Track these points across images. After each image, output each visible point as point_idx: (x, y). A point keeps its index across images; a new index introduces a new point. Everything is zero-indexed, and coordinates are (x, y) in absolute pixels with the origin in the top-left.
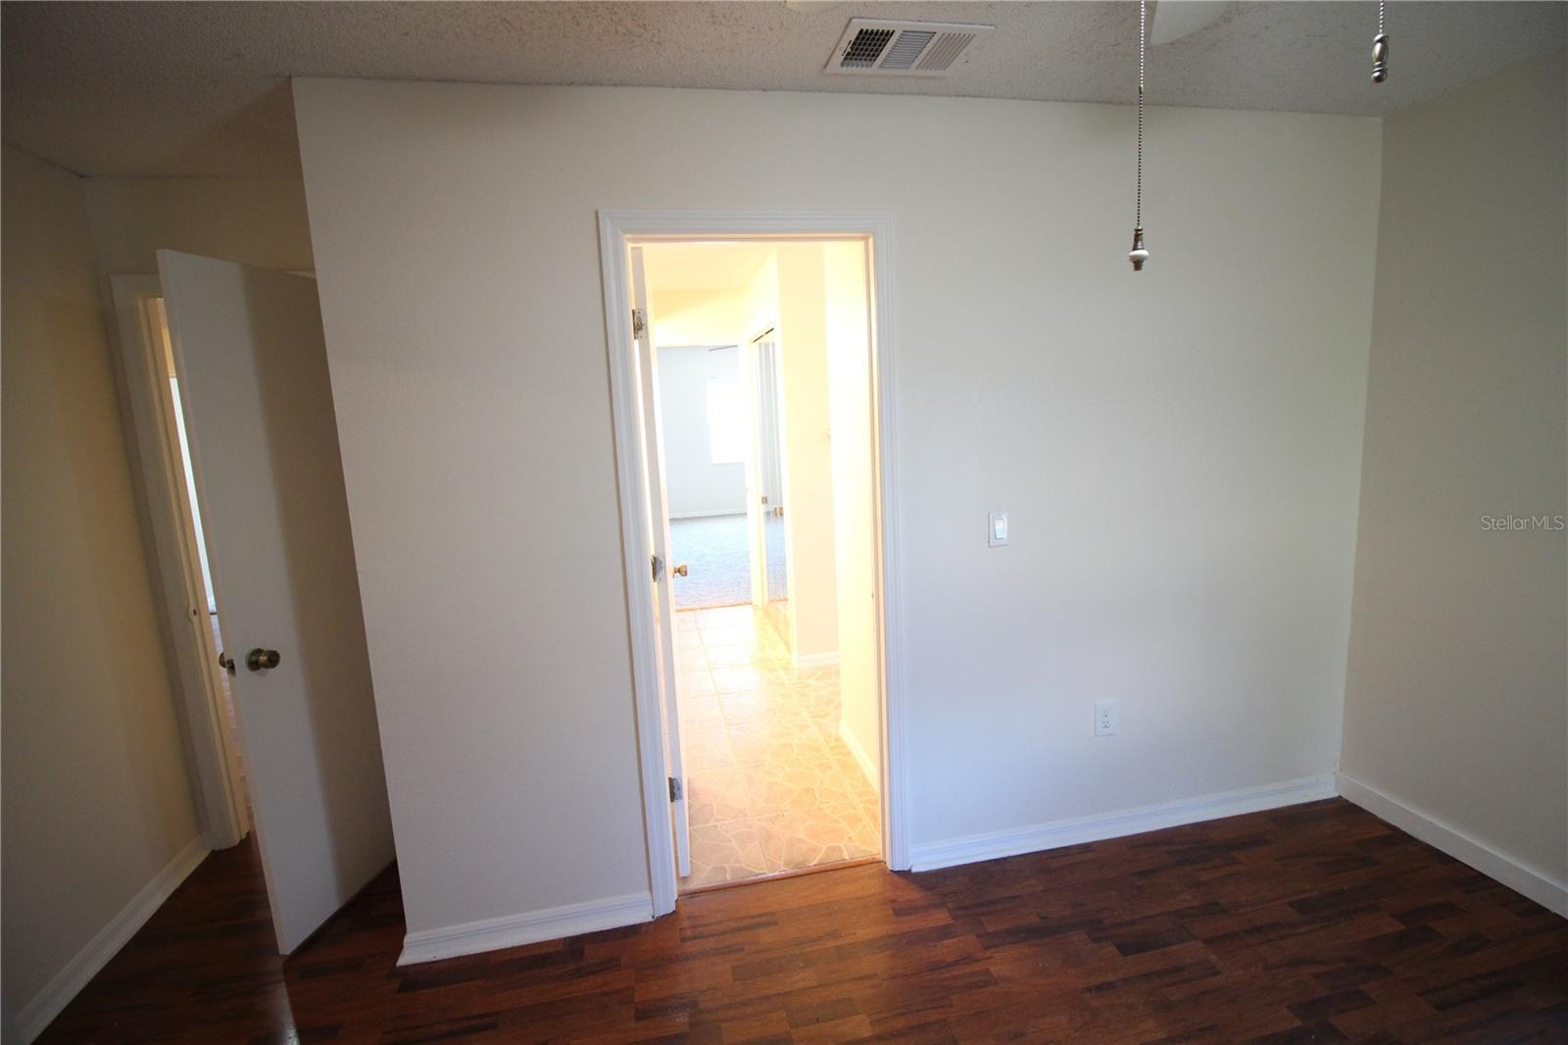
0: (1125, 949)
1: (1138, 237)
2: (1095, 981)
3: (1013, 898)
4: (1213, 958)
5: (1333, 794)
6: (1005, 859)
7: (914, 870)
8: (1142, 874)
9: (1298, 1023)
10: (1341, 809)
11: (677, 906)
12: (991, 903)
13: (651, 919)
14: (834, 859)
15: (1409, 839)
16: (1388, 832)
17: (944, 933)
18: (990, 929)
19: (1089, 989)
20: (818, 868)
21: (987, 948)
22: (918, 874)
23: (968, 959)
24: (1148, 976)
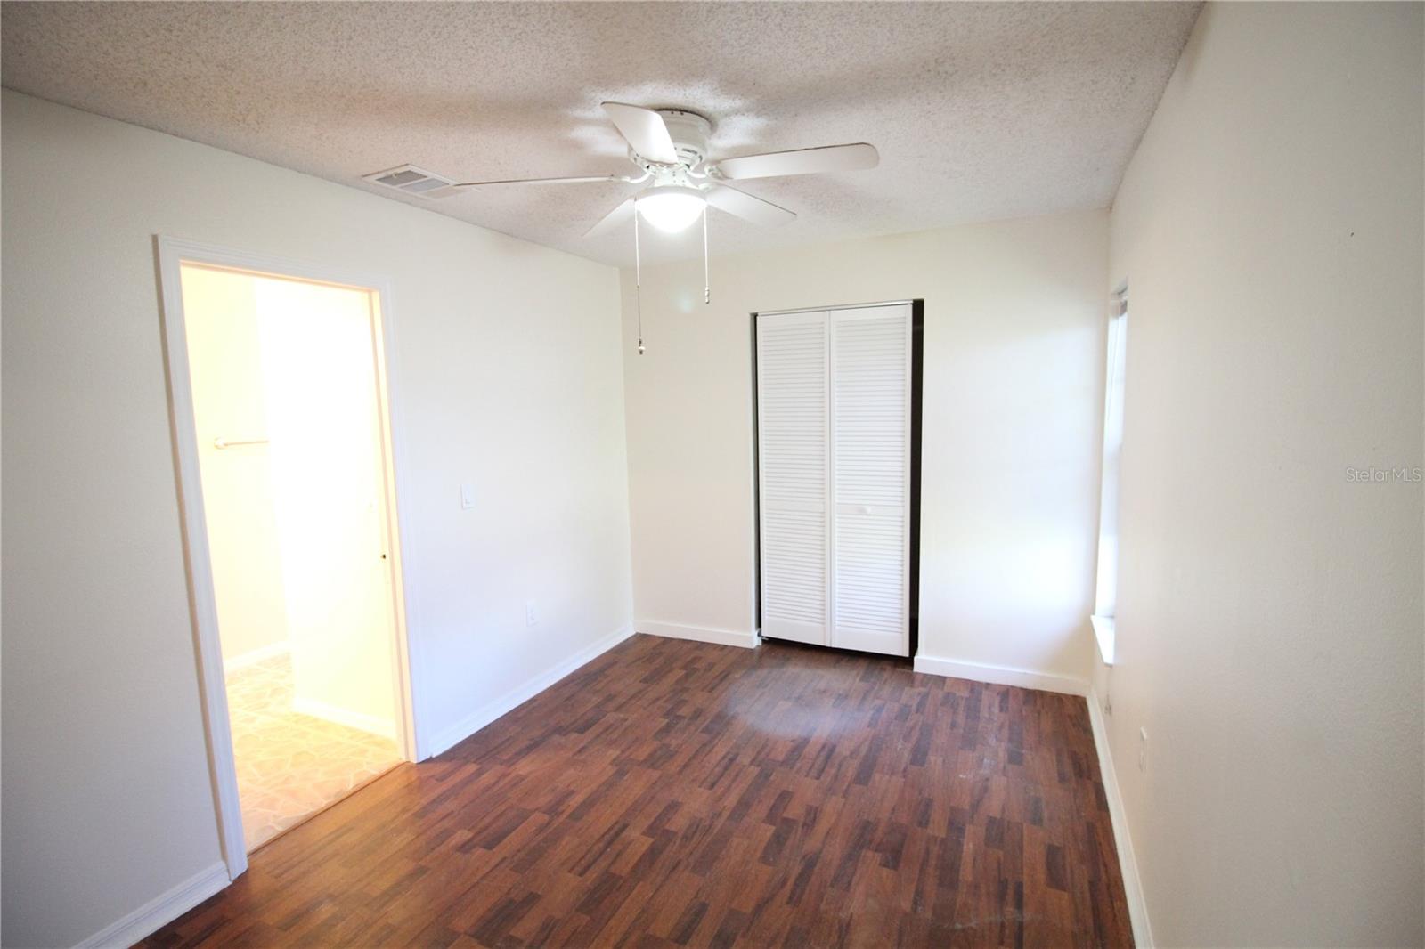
0: (581, 731)
1: (640, 342)
2: (577, 749)
3: (508, 739)
4: (622, 716)
5: (634, 633)
6: (489, 725)
7: (434, 756)
8: (568, 699)
9: (667, 721)
10: (641, 638)
11: (250, 863)
12: (496, 748)
13: (230, 883)
14: (365, 779)
15: (671, 640)
16: (662, 640)
17: (479, 773)
18: (505, 758)
19: (575, 754)
20: (355, 789)
21: (509, 767)
22: (438, 757)
23: (504, 776)
24: (598, 736)
